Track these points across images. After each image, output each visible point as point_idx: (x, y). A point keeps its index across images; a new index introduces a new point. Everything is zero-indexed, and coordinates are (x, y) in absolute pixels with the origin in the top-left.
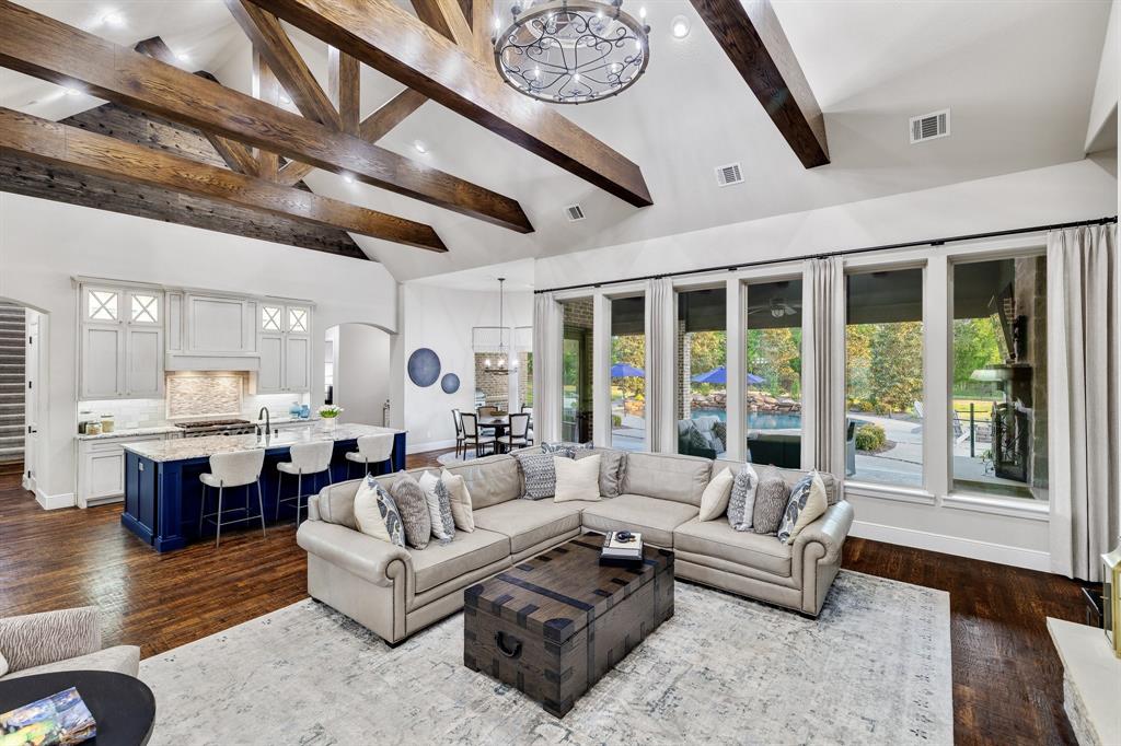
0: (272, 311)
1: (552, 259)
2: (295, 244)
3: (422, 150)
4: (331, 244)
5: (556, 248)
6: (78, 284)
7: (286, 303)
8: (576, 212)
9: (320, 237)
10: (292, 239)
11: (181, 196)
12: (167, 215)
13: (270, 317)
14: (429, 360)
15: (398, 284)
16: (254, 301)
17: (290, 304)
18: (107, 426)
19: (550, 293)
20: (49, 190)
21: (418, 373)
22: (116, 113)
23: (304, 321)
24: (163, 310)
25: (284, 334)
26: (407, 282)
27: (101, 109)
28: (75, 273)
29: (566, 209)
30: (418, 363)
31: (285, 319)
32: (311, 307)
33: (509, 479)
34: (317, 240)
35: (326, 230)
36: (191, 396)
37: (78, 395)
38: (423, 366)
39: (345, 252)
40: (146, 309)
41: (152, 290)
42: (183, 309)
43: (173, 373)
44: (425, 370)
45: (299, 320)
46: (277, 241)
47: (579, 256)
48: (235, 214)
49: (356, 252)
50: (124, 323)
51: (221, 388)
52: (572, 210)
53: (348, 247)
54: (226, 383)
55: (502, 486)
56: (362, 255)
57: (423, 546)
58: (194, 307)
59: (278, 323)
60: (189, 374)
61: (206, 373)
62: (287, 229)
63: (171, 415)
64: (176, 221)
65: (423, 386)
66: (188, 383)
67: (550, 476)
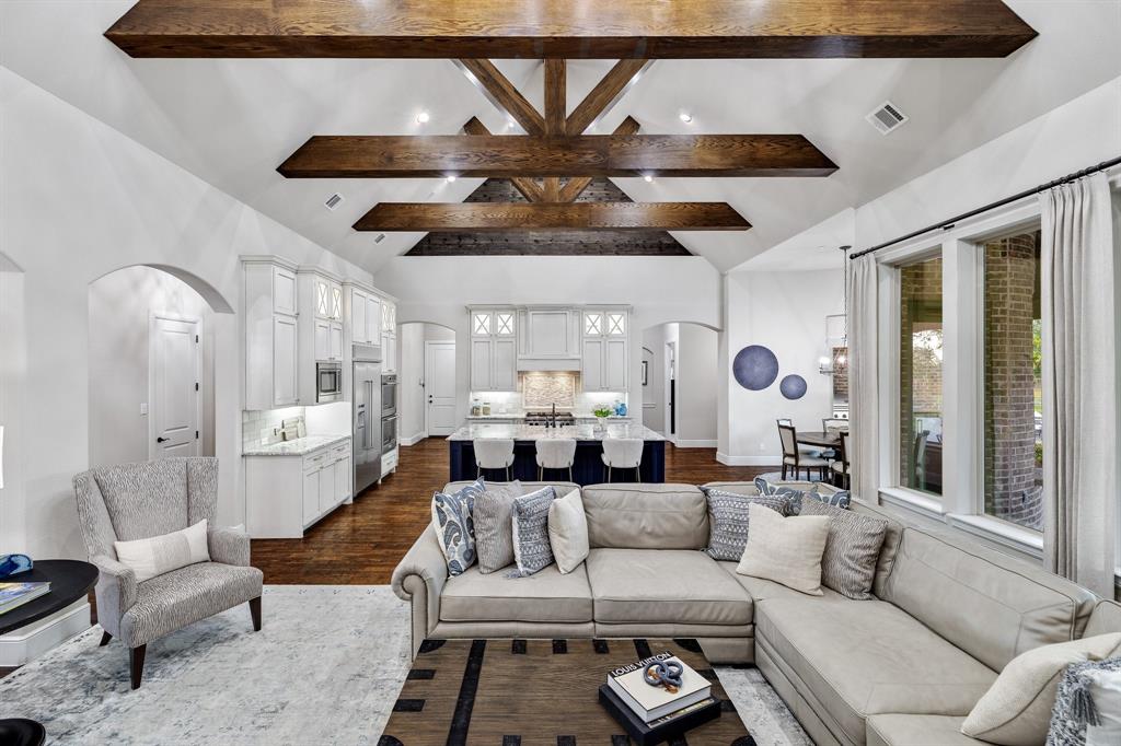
0: (593, 317)
1: (878, 202)
2: (617, 254)
3: (689, 118)
4: (651, 247)
5: (878, 184)
6: (469, 310)
7: (605, 309)
8: (890, 115)
9: (640, 242)
10: (616, 249)
11: (531, 233)
12: (521, 250)
13: (593, 325)
14: (761, 359)
15: (723, 276)
16: (578, 310)
17: (609, 310)
18: (486, 410)
19: (871, 255)
20: (460, 250)
21: (746, 374)
22: (493, 183)
23: (621, 324)
24: (516, 325)
25: (605, 336)
26: (730, 271)
27: (484, 184)
28: (467, 303)
29: (870, 117)
30: (746, 362)
31: (605, 324)
32: (628, 310)
33: (683, 520)
34: (637, 245)
35: (646, 234)
36: (539, 391)
37: (470, 388)
38: (754, 367)
39: (667, 251)
40: (506, 323)
41: (508, 309)
42: (527, 321)
43: (527, 372)
44: (758, 369)
45: (617, 323)
46: (601, 253)
47: (918, 184)
48: (569, 238)
49: (679, 250)
50: (494, 336)
51: (559, 386)
52: (880, 115)
53: (668, 246)
54: (563, 381)
55: (667, 526)
56: (684, 252)
57: (486, 571)
58: (535, 320)
59: (599, 328)
60: (537, 374)
61: (549, 373)
62: (610, 241)
63: (526, 405)
64: (528, 254)
65: (753, 389)
66: (536, 381)
67: (740, 530)
